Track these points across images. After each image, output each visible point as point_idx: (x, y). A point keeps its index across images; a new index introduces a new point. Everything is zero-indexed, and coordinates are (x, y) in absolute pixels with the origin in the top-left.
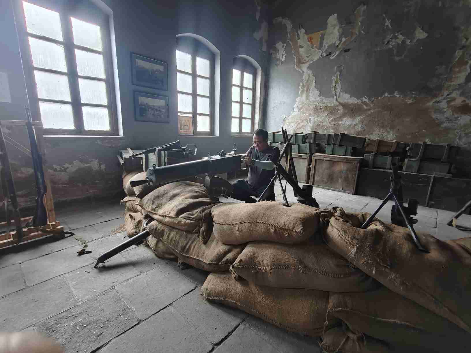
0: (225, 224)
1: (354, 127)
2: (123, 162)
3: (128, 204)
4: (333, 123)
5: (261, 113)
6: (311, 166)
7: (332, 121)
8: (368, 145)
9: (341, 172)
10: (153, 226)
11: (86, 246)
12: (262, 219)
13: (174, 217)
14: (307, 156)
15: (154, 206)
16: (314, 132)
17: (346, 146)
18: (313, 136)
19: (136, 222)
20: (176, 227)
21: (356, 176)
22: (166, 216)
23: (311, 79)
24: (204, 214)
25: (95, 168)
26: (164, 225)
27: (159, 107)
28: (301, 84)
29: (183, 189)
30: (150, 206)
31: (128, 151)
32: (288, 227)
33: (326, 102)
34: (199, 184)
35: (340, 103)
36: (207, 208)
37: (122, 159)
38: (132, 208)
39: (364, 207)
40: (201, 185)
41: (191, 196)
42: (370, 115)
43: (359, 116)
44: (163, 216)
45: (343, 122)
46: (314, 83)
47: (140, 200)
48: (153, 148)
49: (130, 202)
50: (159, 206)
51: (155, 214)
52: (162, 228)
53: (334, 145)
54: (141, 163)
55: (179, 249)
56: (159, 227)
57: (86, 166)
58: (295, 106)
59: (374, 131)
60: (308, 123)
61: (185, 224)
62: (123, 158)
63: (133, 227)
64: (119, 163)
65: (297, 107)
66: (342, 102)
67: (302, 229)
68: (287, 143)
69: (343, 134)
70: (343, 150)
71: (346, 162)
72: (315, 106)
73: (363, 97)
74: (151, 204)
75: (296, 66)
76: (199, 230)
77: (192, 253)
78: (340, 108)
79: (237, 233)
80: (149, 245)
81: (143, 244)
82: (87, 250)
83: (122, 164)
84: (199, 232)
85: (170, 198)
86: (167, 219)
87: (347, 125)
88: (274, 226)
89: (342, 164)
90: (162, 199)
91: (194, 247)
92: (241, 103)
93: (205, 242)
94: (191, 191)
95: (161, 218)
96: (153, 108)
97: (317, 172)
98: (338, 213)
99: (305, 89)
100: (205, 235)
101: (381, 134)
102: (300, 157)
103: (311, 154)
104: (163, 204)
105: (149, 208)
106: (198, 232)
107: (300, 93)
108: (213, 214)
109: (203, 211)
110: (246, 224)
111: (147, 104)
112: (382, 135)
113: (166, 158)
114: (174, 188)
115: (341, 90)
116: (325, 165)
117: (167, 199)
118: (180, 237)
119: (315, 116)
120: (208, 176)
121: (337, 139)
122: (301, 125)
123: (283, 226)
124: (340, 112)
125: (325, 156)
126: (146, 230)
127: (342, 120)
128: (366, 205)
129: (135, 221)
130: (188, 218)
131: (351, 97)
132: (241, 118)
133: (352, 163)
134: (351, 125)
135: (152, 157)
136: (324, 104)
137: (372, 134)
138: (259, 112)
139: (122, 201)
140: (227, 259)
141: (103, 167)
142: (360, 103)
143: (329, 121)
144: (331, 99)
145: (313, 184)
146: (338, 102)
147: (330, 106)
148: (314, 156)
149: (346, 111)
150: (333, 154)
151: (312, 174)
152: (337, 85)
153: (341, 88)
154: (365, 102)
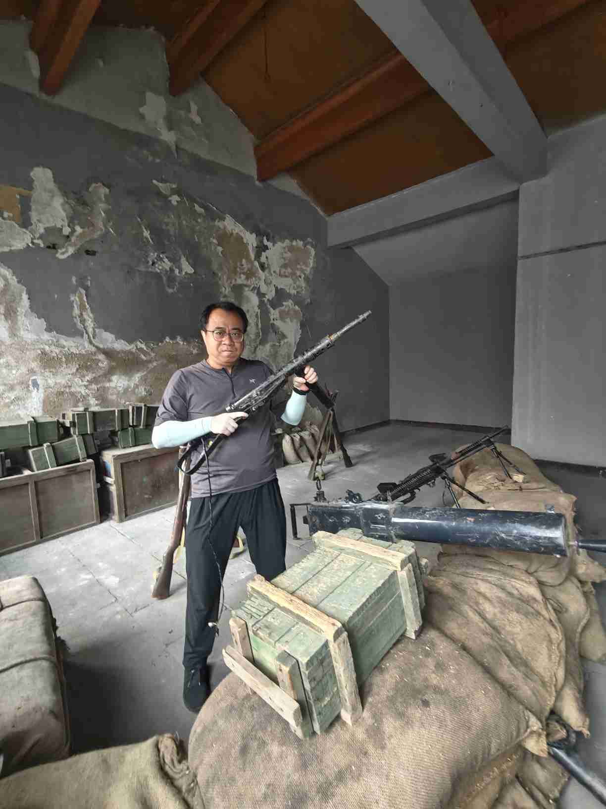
1: (133, 391)
4: (94, 386)
7: (90, 382)
14: (87, 464)
18: (89, 418)
33: (65, 343)
35: (97, 348)
42: (153, 370)
43: (138, 371)
46: (26, 301)
53: (135, 427)
60: (29, 391)
72: (42, 353)
87: (121, 388)
97: (127, 489)
102: (71, 473)
115: (95, 324)
116: (142, 470)
119: (47, 374)
121: (140, 416)
122: (9, 398)
124: (102, 365)
131: (117, 339)
134: (128, 389)
136: (64, 348)
142: (134, 350)
143: (83, 383)
144: (78, 339)
145: (126, 516)
146: (94, 346)
147: (80, 354)
148: (116, 458)
149: (114, 364)
150: (136, 445)
151: (118, 496)
152: (84, 313)
153: (95, 320)
154: (141, 350)
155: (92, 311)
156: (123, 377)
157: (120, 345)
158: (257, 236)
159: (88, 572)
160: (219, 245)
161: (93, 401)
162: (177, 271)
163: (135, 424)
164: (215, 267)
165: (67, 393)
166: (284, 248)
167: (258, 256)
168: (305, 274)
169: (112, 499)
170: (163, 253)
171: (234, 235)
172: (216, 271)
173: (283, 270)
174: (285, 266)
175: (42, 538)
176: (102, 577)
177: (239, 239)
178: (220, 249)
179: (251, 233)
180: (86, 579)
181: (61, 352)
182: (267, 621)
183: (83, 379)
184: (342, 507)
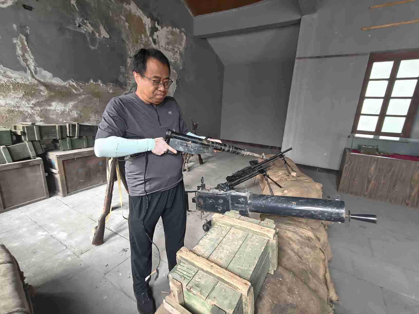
1: (69, 114)
4: (38, 108)
14: (37, 161)
17: (87, 137)
18: (36, 130)
33: (12, 75)
35: (39, 82)
42: (82, 101)
43: (71, 100)
45: (52, 108)
59: (91, 117)
66: (42, 80)
70: (84, 142)
73: (69, 80)
87: (59, 111)
97: (68, 177)
115: (35, 64)
116: (77, 164)
121: (74, 131)
124: (44, 94)
125: (75, 153)
127: (50, 105)
131: (54, 76)
136: (10, 78)
142: (67, 86)
143: (29, 106)
144: (23, 73)
145: (68, 193)
146: (36, 79)
147: (24, 84)
148: (59, 157)
149: (53, 94)
150: (73, 149)
151: (62, 181)
152: (26, 54)
153: (36, 60)
154: (73, 86)
155: (33, 53)
156: (60, 104)
157: (57, 81)
158: (151, 20)
159: (43, 230)
160: (127, 21)
161: (38, 118)
162: (97, 35)
163: (71, 136)
164: (124, 36)
165: (16, 111)
166: (168, 32)
167: (152, 34)
168: (180, 51)
169: (57, 182)
170: (86, 19)
171: (137, 16)
172: (124, 39)
173: (167, 46)
174: (168, 43)
175: (5, 208)
176: (55, 233)
177: (140, 20)
178: (127, 24)
179: (148, 18)
180: (42, 235)
181: (8, 81)
182: (196, 281)
183: (28, 102)
184: (218, 194)
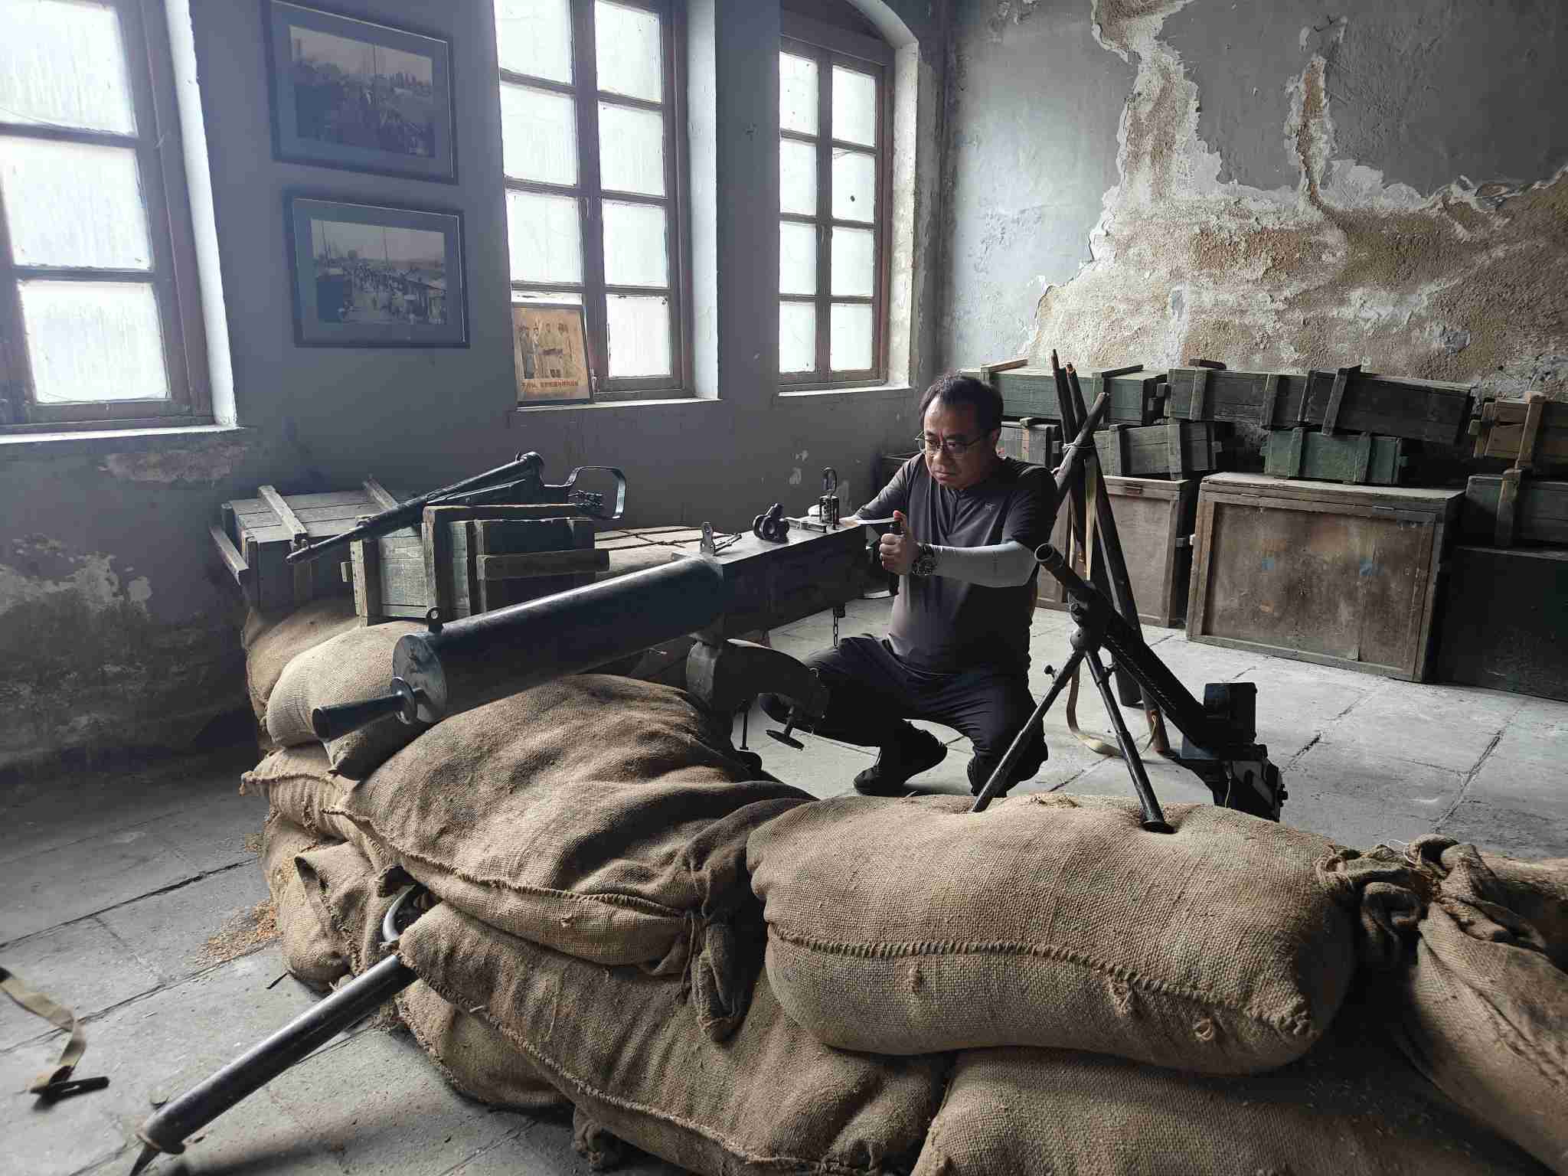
0: (836, 950)
1: (1405, 338)
2: (245, 567)
3: (283, 795)
4: (1298, 315)
5: (922, 273)
6: (1192, 536)
7: (1291, 303)
8: (1485, 428)
9: (1349, 568)
10: (433, 936)
11: (75, 1048)
12: (1051, 935)
13: (547, 893)
14: (1167, 487)
15: (432, 826)
16: (1203, 363)
17: (1373, 435)
18: (1198, 384)
19: (332, 901)
20: (557, 943)
21: (1432, 588)
22: (499, 886)
23: (1178, 94)
24: (706, 872)
25: (98, 599)
26: (494, 933)
27: (414, 267)
28: (1125, 118)
29: (579, 723)
30: (413, 825)
31: (270, 506)
32: (1211, 987)
33: (1254, 207)
34: (658, 689)
35: (1328, 212)
36: (716, 833)
37: (240, 551)
38: (307, 815)
39: (1486, 754)
40: (669, 695)
41: (627, 763)
42: (1489, 275)
43: (1433, 276)
44: (485, 884)
45: (1347, 312)
46: (1193, 117)
47: (356, 789)
48: (408, 503)
49: (295, 786)
50: (460, 824)
51: (444, 870)
52: (483, 950)
53: (1309, 428)
54: (345, 580)
55: (584, 1066)
56: (467, 941)
57: (55, 595)
58: (1098, 231)
59: (1510, 353)
60: (1163, 317)
61: (611, 933)
62: (244, 545)
63: (318, 927)
64: (225, 568)
65: (1108, 234)
66: (1339, 207)
67: (1298, 1009)
68: (1079, 438)
69: (1354, 375)
70: (1355, 456)
71: (1376, 519)
72: (1202, 232)
73: (1451, 182)
74: (414, 814)
75: (1096, 31)
76: (685, 960)
77: (655, 1090)
78: (1333, 237)
79: (913, 1005)
80: (414, 1029)
81: (379, 1018)
82: (84, 1069)
83: (237, 576)
84: (689, 972)
85: (513, 779)
86: (510, 904)
87: (1369, 325)
88: (1129, 980)
89: (1354, 527)
90: (470, 785)
91: (666, 1057)
92: (824, 222)
93: (726, 1035)
94: (621, 733)
95: (475, 894)
96: (380, 276)
97: (1222, 570)
98: (1456, 884)
99: (1148, 143)
100: (721, 995)
101: (1547, 368)
102: (1134, 494)
103: (1193, 476)
104: (479, 809)
105: (403, 835)
106: (679, 973)
107: (1118, 161)
108: (757, 880)
109: (701, 852)
110: (961, 959)
111: (353, 256)
112: (1556, 373)
113: (481, 559)
114: (530, 721)
115: (1333, 149)
116: (1265, 536)
117: (500, 784)
118: (585, 1003)
119: (1204, 280)
120: (704, 644)
121: (1323, 401)
122: (1129, 327)
123: (1181, 984)
124: (1331, 259)
125: (1265, 487)
126: (392, 958)
127: (1342, 302)
128: (1494, 744)
129: (328, 891)
130: (622, 897)
131: (1386, 182)
132: (823, 300)
133: (1408, 522)
134: (1386, 327)
135: (403, 550)
136: (1249, 218)
137: (1501, 368)
138: (915, 267)
139: (243, 776)
140: (860, 1146)
141: (140, 591)
144: (1283, 194)
145: (1204, 632)
146: (1320, 206)
147: (1281, 230)
148: (1207, 487)
149: (1363, 255)
150: (1303, 477)
152: (1311, 122)
153: (1338, 135)
154: (1461, 212)
155: (1335, 112)
156: (1383, 293)
157: (1394, 200)
163: (1308, 420)
181: (1241, 227)
